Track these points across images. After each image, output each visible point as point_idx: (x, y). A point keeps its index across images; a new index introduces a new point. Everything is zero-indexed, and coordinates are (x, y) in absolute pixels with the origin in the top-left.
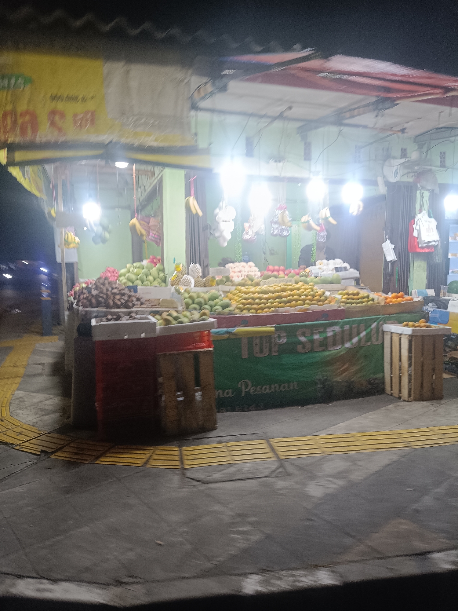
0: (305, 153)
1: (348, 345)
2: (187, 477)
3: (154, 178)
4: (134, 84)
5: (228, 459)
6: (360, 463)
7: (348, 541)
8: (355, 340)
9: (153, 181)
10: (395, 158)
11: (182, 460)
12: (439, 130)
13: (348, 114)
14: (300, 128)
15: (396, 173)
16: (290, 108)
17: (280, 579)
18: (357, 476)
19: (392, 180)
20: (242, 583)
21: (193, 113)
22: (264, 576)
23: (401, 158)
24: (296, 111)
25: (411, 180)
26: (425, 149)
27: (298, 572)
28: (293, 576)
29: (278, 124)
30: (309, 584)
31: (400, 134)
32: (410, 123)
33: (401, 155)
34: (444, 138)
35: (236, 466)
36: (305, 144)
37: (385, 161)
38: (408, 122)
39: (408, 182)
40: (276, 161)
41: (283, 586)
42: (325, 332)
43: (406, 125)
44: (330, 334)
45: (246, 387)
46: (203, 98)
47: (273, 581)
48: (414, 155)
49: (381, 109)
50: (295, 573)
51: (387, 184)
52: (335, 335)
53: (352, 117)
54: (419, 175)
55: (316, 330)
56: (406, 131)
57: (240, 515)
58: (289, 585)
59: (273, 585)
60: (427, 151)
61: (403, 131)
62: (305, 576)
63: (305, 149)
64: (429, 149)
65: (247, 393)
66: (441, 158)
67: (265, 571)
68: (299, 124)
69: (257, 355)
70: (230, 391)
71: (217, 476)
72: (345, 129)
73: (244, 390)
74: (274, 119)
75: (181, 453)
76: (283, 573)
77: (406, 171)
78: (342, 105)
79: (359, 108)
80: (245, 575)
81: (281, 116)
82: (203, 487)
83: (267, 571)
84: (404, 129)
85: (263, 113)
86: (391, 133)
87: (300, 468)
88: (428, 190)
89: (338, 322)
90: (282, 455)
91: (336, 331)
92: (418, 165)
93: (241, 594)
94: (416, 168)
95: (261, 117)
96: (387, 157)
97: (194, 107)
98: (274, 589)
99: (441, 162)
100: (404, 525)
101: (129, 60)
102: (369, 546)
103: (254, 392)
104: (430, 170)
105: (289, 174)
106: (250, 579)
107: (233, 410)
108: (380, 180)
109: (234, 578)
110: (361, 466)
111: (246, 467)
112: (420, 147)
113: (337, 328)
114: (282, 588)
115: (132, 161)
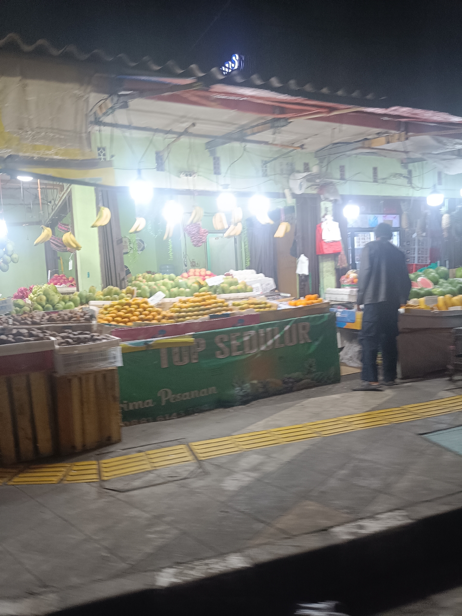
0: (215, 168)
1: (263, 348)
2: (105, 488)
3: (63, 193)
4: (32, 98)
5: (148, 467)
6: (274, 455)
7: (259, 526)
8: (270, 342)
9: (63, 195)
10: (299, 172)
11: (99, 473)
12: (335, 146)
13: (249, 131)
14: (208, 143)
15: (301, 186)
16: (194, 125)
17: (192, 569)
18: (270, 467)
19: (298, 192)
20: (157, 577)
21: (97, 128)
22: (179, 569)
23: (305, 172)
24: (200, 128)
25: (315, 192)
26: (325, 164)
27: (210, 560)
28: (207, 564)
29: (184, 140)
30: (221, 570)
31: (299, 150)
32: (309, 139)
33: (305, 169)
34: (340, 153)
35: (155, 472)
36: (214, 158)
37: (290, 175)
38: (306, 139)
39: (313, 194)
40: (187, 175)
41: (196, 575)
42: (242, 337)
43: (305, 141)
44: (246, 338)
45: (166, 396)
46: (105, 114)
47: (186, 571)
48: (315, 169)
49: (278, 127)
50: (207, 561)
51: (294, 196)
52: (250, 340)
53: (254, 134)
54: (323, 187)
55: (234, 335)
56: (304, 147)
57: (156, 517)
58: (202, 574)
59: (186, 575)
60: (327, 165)
61: (302, 147)
62: (217, 563)
63: (215, 164)
64: (329, 162)
65: (168, 401)
66: (341, 171)
67: (179, 564)
68: (206, 140)
69: (177, 364)
70: (150, 401)
71: (137, 483)
72: (249, 145)
73: (164, 400)
74: (180, 134)
75: (99, 467)
76: (196, 563)
77: (310, 184)
78: (244, 122)
79: (257, 125)
80: (160, 569)
81: (186, 133)
82: (121, 496)
83: (181, 563)
84: (303, 145)
85: (168, 129)
86: (292, 149)
87: (218, 466)
88: (331, 201)
89: (252, 326)
90: (201, 456)
91: (252, 335)
92: (319, 178)
93: (154, 587)
94: (318, 181)
95: (167, 132)
96: (292, 171)
97: (98, 122)
98: (188, 579)
99: (341, 175)
100: (311, 506)
101: (24, 75)
102: (278, 529)
103: (174, 400)
104: (331, 183)
105: (200, 188)
106: (164, 572)
107: (155, 420)
108: (287, 192)
109: (148, 574)
110: (275, 458)
111: (165, 472)
112: (321, 162)
113: (253, 332)
114: (195, 577)
115: (37, 176)
